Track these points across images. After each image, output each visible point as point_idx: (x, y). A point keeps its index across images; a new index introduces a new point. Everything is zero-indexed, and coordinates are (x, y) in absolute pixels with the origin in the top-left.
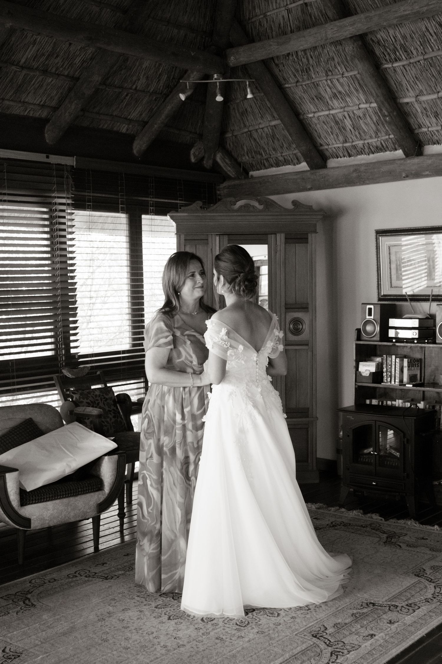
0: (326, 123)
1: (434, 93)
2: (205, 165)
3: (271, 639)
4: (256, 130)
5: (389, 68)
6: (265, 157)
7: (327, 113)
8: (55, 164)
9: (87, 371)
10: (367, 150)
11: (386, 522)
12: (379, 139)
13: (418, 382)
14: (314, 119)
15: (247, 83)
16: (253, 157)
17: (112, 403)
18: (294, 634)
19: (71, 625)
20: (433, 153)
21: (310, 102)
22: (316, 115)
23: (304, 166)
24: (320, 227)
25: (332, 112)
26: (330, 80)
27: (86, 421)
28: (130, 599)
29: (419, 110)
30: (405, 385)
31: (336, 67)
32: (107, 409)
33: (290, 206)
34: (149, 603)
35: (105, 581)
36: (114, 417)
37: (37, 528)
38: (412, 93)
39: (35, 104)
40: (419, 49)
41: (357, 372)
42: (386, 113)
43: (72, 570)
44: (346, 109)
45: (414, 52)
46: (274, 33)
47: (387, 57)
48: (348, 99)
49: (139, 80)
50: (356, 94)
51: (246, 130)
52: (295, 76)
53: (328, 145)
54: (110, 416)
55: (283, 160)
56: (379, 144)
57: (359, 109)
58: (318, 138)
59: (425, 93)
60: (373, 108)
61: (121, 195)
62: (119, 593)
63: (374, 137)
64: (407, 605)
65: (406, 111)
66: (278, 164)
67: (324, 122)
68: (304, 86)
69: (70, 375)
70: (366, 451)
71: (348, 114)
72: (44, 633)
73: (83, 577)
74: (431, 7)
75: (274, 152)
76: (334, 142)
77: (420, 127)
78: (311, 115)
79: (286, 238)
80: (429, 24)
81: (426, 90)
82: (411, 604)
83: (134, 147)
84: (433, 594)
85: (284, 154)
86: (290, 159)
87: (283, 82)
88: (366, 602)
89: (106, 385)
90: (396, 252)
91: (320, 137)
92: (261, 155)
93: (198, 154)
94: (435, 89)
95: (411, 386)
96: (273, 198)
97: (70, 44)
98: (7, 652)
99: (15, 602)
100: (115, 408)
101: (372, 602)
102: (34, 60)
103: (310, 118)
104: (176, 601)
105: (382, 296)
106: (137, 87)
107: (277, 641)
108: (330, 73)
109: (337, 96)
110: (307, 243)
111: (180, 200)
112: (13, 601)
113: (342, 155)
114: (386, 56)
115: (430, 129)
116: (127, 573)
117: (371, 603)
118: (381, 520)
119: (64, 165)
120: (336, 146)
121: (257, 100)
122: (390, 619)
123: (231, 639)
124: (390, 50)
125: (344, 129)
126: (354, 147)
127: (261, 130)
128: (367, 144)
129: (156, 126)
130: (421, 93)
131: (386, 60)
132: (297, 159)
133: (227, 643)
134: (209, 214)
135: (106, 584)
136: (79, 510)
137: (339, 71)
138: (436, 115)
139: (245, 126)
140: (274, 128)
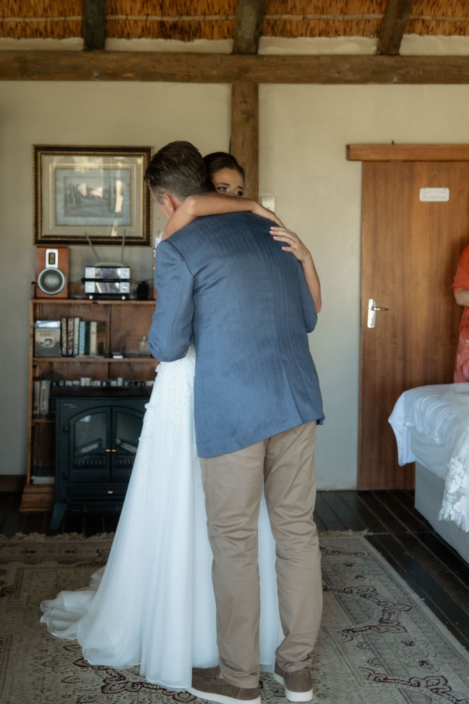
10: (18, 32)
12: (45, 20)
20: (120, 49)
41: (35, 343)
56: (41, 26)
63: (39, 15)
77: (114, 12)
90: (65, 178)
95: (122, 357)
105: (42, 237)
115: (126, 17)
117: (348, 630)
128: (23, 24)
138: (146, 1)
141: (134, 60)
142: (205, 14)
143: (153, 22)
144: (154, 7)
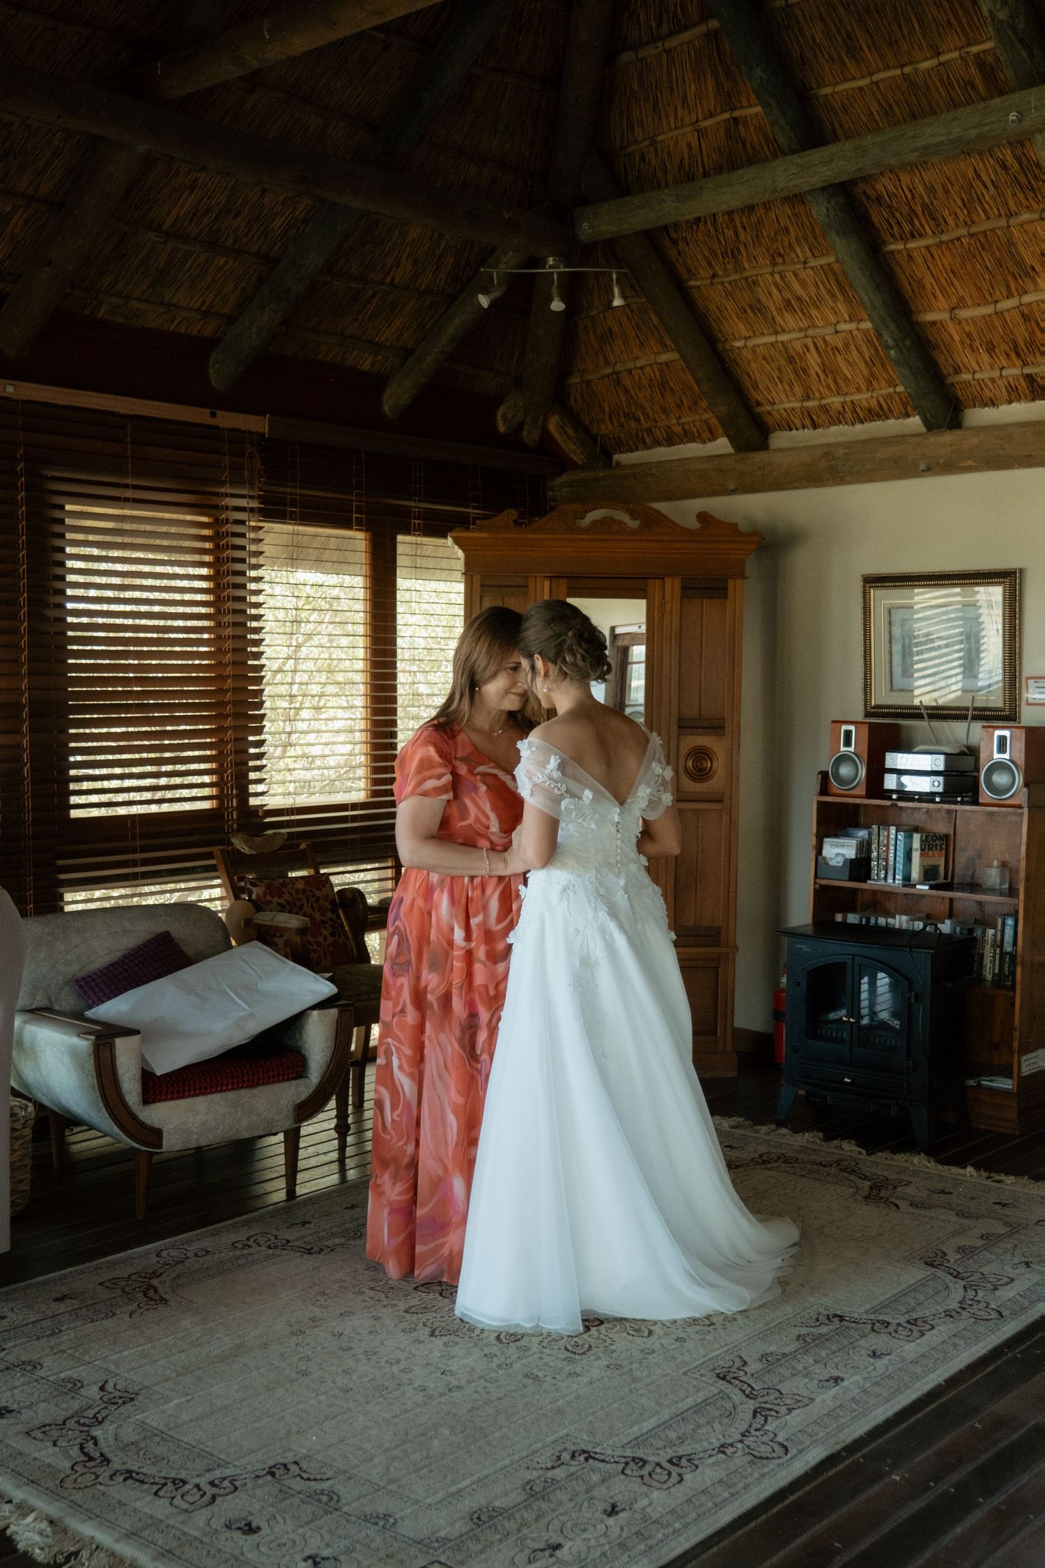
0: (769, 359)
1: (986, 303)
2: (526, 440)
3: (634, 1381)
4: (630, 371)
5: (899, 252)
6: (647, 426)
7: (772, 339)
8: (229, 430)
9: (280, 842)
10: (849, 415)
11: (869, 1158)
12: (874, 395)
13: (941, 880)
14: (744, 352)
15: (614, 277)
16: (622, 426)
17: (329, 907)
18: (682, 1371)
19: (238, 1341)
20: (983, 423)
21: (738, 318)
22: (750, 343)
23: (722, 445)
24: (751, 567)
25: (783, 338)
26: (780, 273)
27: (276, 939)
28: (355, 1293)
29: (957, 338)
30: (914, 886)
31: (792, 248)
32: (318, 917)
33: (694, 524)
34: (393, 1302)
35: (306, 1256)
36: (332, 934)
37: (176, 1149)
38: (943, 303)
39: (191, 309)
40: (959, 212)
41: (820, 858)
42: (890, 342)
43: (241, 1235)
44: (810, 332)
45: (950, 220)
46: (670, 178)
47: (895, 230)
48: (814, 313)
49: (398, 265)
50: (831, 304)
51: (609, 371)
52: (709, 264)
53: (773, 404)
54: (325, 933)
55: (682, 432)
56: (874, 403)
57: (837, 332)
58: (752, 392)
59: (969, 302)
60: (865, 332)
61: (357, 495)
62: (334, 1282)
63: (864, 389)
64: (908, 1322)
65: (931, 339)
66: (670, 442)
67: (764, 358)
68: (727, 285)
69: (247, 849)
70: (833, 1016)
71: (814, 343)
72: (183, 1355)
73: (263, 1248)
74: (987, 128)
75: (663, 417)
76: (784, 398)
77: (957, 371)
78: (738, 344)
79: (683, 588)
80: (981, 166)
81: (972, 297)
82: (916, 1320)
83: (385, 399)
84: (960, 1303)
85: (682, 421)
86: (695, 430)
87: (685, 275)
88: (826, 1313)
89: (317, 871)
90: (903, 621)
91: (756, 386)
92: (638, 420)
93: (514, 416)
94: (991, 296)
95: (927, 887)
96: (660, 506)
97: (264, 191)
98: (110, 1390)
99: (128, 1293)
100: (335, 917)
101: (839, 1313)
102: (190, 222)
103: (738, 348)
104: (446, 1300)
105: (872, 708)
106: (393, 279)
107: (648, 1385)
109: (792, 306)
110: (726, 597)
111: (474, 508)
112: (123, 1291)
113: (798, 424)
114: (892, 228)
115: (977, 376)
116: (351, 1242)
117: (836, 1316)
118: (860, 1153)
119: (245, 431)
120: (787, 405)
121: (632, 311)
122: (874, 1347)
123: (554, 1378)
124: (901, 214)
125: (805, 372)
126: (825, 409)
127: (640, 371)
128: (849, 404)
129: (429, 358)
130: (962, 303)
131: (893, 236)
132: (710, 431)
133: (546, 1386)
134: (530, 536)
135: (310, 1262)
136: (259, 1115)
137: (797, 256)
138: (991, 349)
139: (607, 363)
140: (664, 368)
141: (974, 441)
143: (1016, 377)
144: (1008, 355)
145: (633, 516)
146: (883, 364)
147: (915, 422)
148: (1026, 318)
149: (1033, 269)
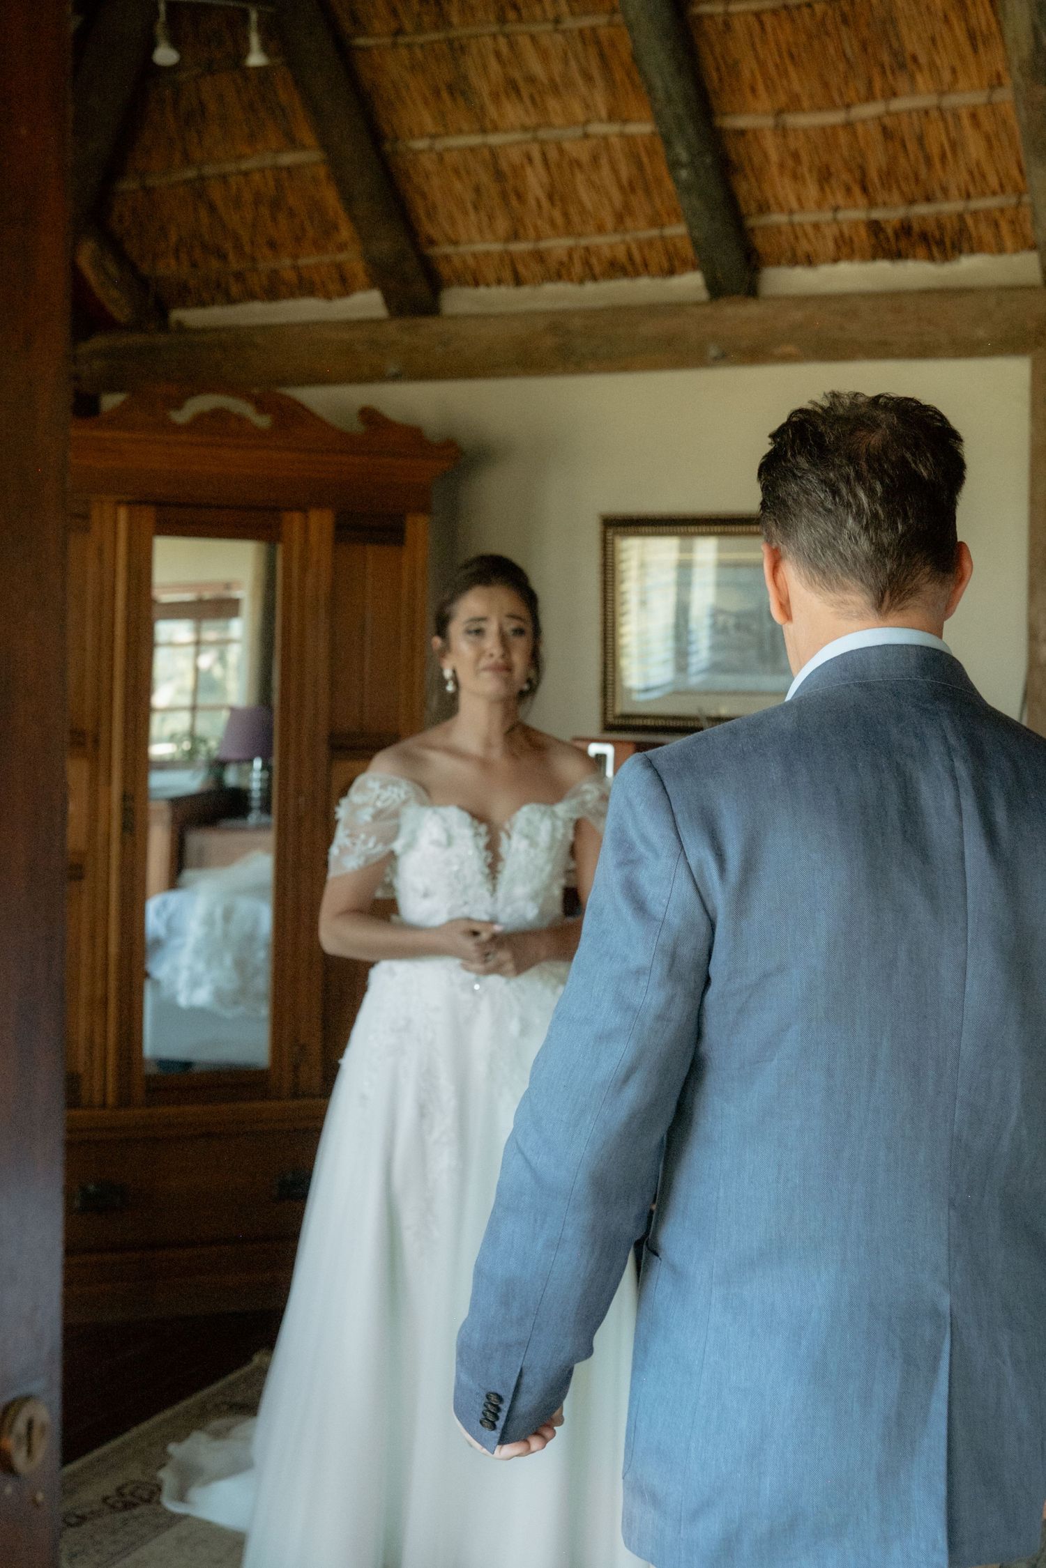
0: (463, 172)
1: (833, 106)
4: (225, 177)
5: (711, 16)
6: (238, 268)
7: (475, 140)
10: (578, 268)
12: (624, 239)
14: (425, 159)
15: (254, 17)
16: (194, 265)
20: (791, 291)
21: (426, 103)
22: (440, 144)
23: (364, 303)
25: (494, 139)
26: (507, 36)
29: (774, 157)
33: (355, 426)
42: (684, 156)
44: (543, 134)
48: (552, 103)
50: (583, 92)
51: (191, 173)
52: (393, 11)
53: (455, 243)
55: (296, 280)
57: (586, 136)
58: (425, 219)
59: (806, 104)
60: (629, 139)
63: (610, 230)
65: (733, 156)
66: (274, 291)
67: (455, 170)
68: (416, 49)
71: (544, 155)
75: (268, 254)
76: (476, 236)
77: (763, 208)
78: (419, 145)
79: (338, 526)
81: (811, 97)
85: (302, 262)
86: (317, 278)
87: (347, 26)
91: (431, 212)
92: (223, 257)
94: (841, 95)
103: (416, 152)
105: (616, 717)
108: (511, 15)
109: (518, 91)
110: (401, 543)
113: (491, 276)
115: (793, 219)
120: (480, 247)
125: (520, 197)
126: (539, 256)
127: (241, 177)
128: (582, 251)
130: (795, 105)
132: (343, 279)
137: (544, 11)
138: (825, 176)
139: (187, 160)
140: (284, 174)
141: (798, 316)
142: (968, 196)
143: (855, 224)
144: (848, 189)
145: (261, 406)
146: (647, 191)
147: (691, 283)
148: (887, 133)
149: (915, 59)
